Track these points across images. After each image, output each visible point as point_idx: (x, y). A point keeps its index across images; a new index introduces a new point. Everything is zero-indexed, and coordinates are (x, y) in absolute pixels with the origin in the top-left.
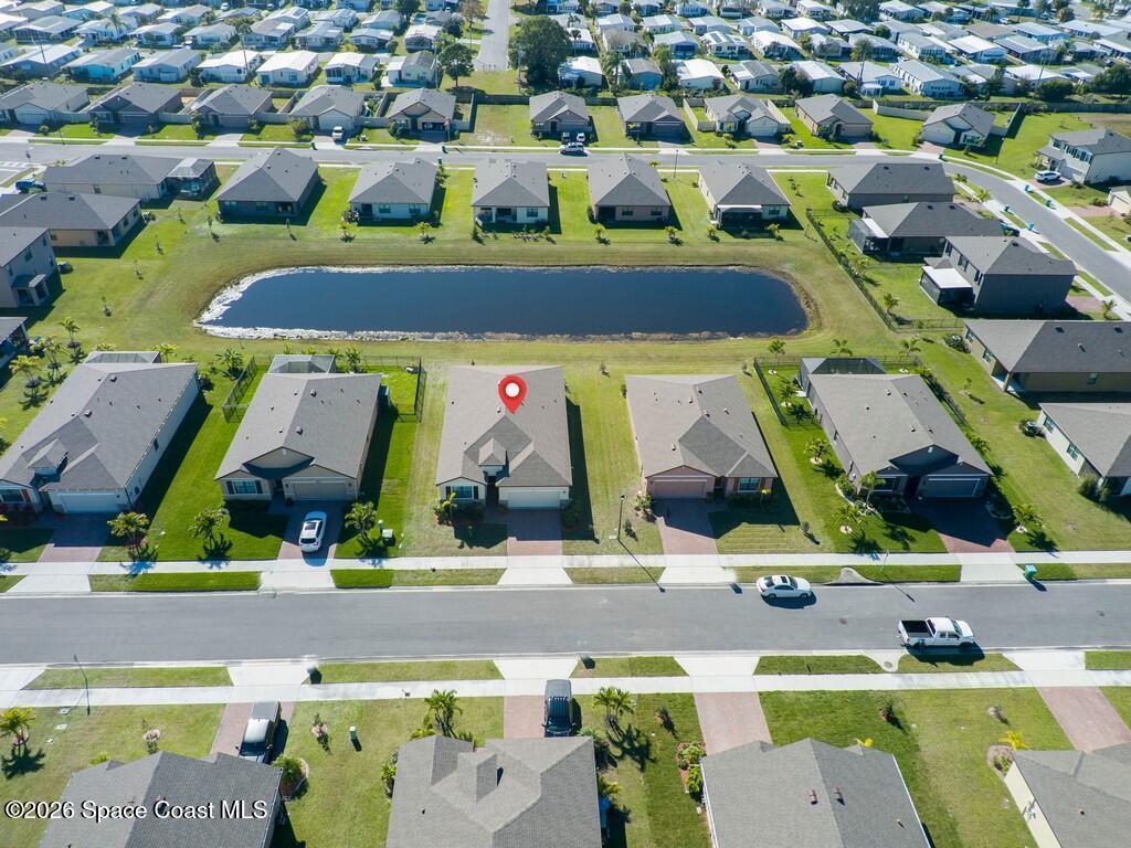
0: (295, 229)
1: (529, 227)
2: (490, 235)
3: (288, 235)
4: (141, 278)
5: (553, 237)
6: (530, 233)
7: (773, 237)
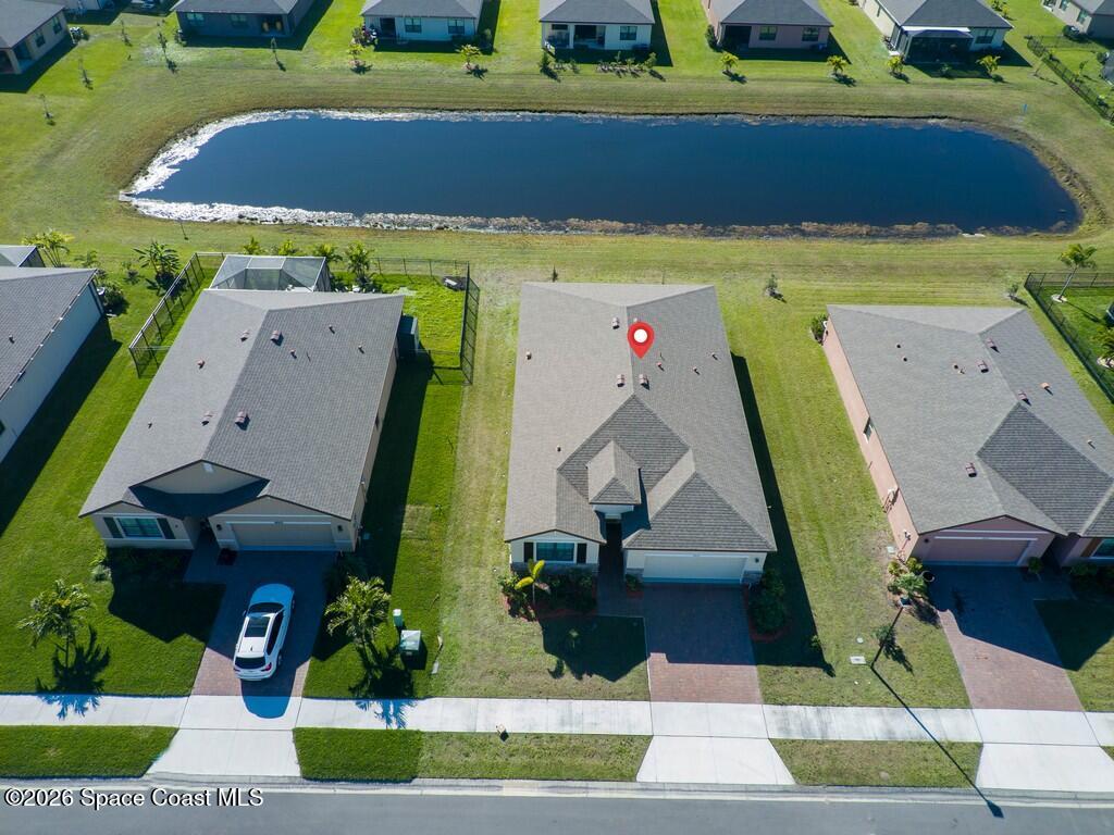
0: (284, 55)
1: (624, 57)
2: (568, 66)
3: (274, 63)
4: (52, 124)
5: (660, 70)
6: (625, 64)
7: (988, 76)
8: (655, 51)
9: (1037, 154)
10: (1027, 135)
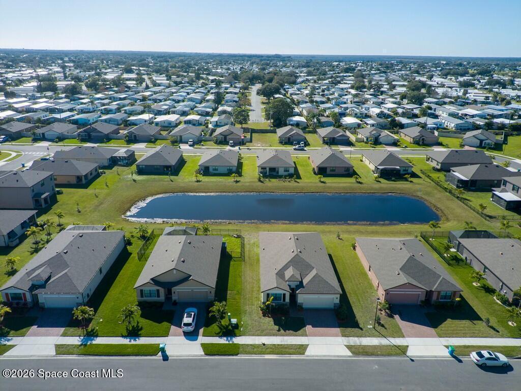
0: (172, 177)
1: (285, 177)
2: (267, 180)
3: (170, 180)
4: (97, 197)
5: (298, 180)
6: (286, 179)
7: (407, 181)
8: (295, 175)
9: (425, 202)
10: (422, 197)
